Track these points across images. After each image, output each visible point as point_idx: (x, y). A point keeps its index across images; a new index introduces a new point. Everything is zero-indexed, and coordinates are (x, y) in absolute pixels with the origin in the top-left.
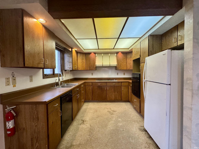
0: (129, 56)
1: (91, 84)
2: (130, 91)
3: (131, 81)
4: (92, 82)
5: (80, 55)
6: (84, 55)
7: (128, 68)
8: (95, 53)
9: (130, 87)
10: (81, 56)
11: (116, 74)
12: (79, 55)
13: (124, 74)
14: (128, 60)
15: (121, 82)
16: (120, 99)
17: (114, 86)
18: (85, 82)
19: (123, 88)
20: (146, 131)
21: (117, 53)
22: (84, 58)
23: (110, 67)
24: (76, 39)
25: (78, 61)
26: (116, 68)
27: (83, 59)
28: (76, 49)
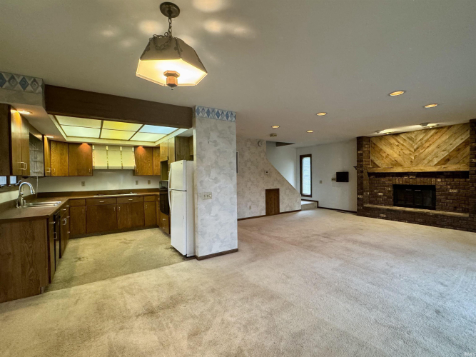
0: (155, 153)
1: (83, 202)
2: (158, 208)
3: (158, 194)
4: (85, 199)
5: (57, 147)
6: (66, 147)
7: (155, 172)
8: (91, 144)
9: (157, 203)
10: (59, 148)
11: (135, 183)
12: (53, 146)
13: (149, 183)
14: (154, 159)
15: (144, 196)
16: (142, 224)
17: (131, 203)
18: (70, 199)
19: (146, 206)
20: (174, 248)
21: (136, 147)
22: (65, 151)
23: (122, 171)
24: (60, 125)
25: (52, 158)
26: (133, 172)
27: (62, 154)
28: (51, 137)
